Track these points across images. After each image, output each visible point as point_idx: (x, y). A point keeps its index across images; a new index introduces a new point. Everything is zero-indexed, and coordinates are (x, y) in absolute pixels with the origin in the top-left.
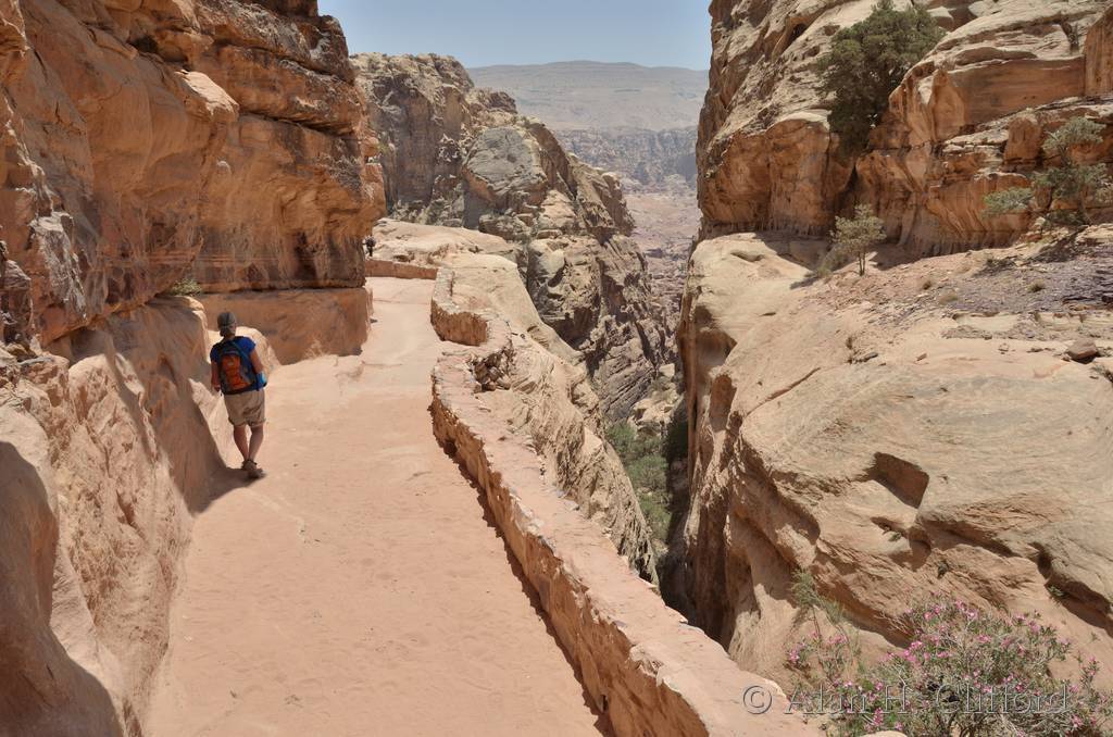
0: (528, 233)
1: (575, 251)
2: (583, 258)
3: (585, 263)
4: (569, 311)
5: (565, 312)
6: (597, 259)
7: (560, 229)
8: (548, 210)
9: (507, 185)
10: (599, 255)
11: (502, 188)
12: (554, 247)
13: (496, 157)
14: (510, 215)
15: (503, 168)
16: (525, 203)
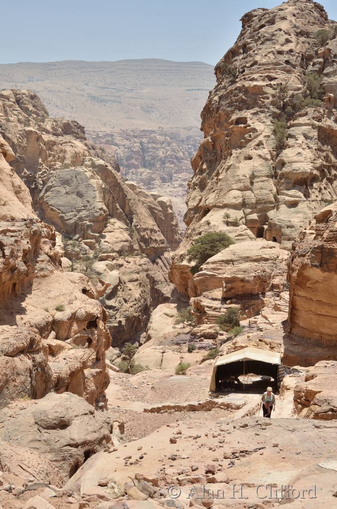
0: (91, 256)
1: (128, 270)
2: (135, 276)
3: (137, 280)
4: (121, 319)
5: (118, 320)
6: (147, 276)
7: (117, 252)
8: (109, 237)
9: (75, 216)
10: (149, 272)
11: (71, 218)
12: (112, 268)
13: (67, 193)
14: (77, 240)
15: (73, 202)
16: (90, 231)
